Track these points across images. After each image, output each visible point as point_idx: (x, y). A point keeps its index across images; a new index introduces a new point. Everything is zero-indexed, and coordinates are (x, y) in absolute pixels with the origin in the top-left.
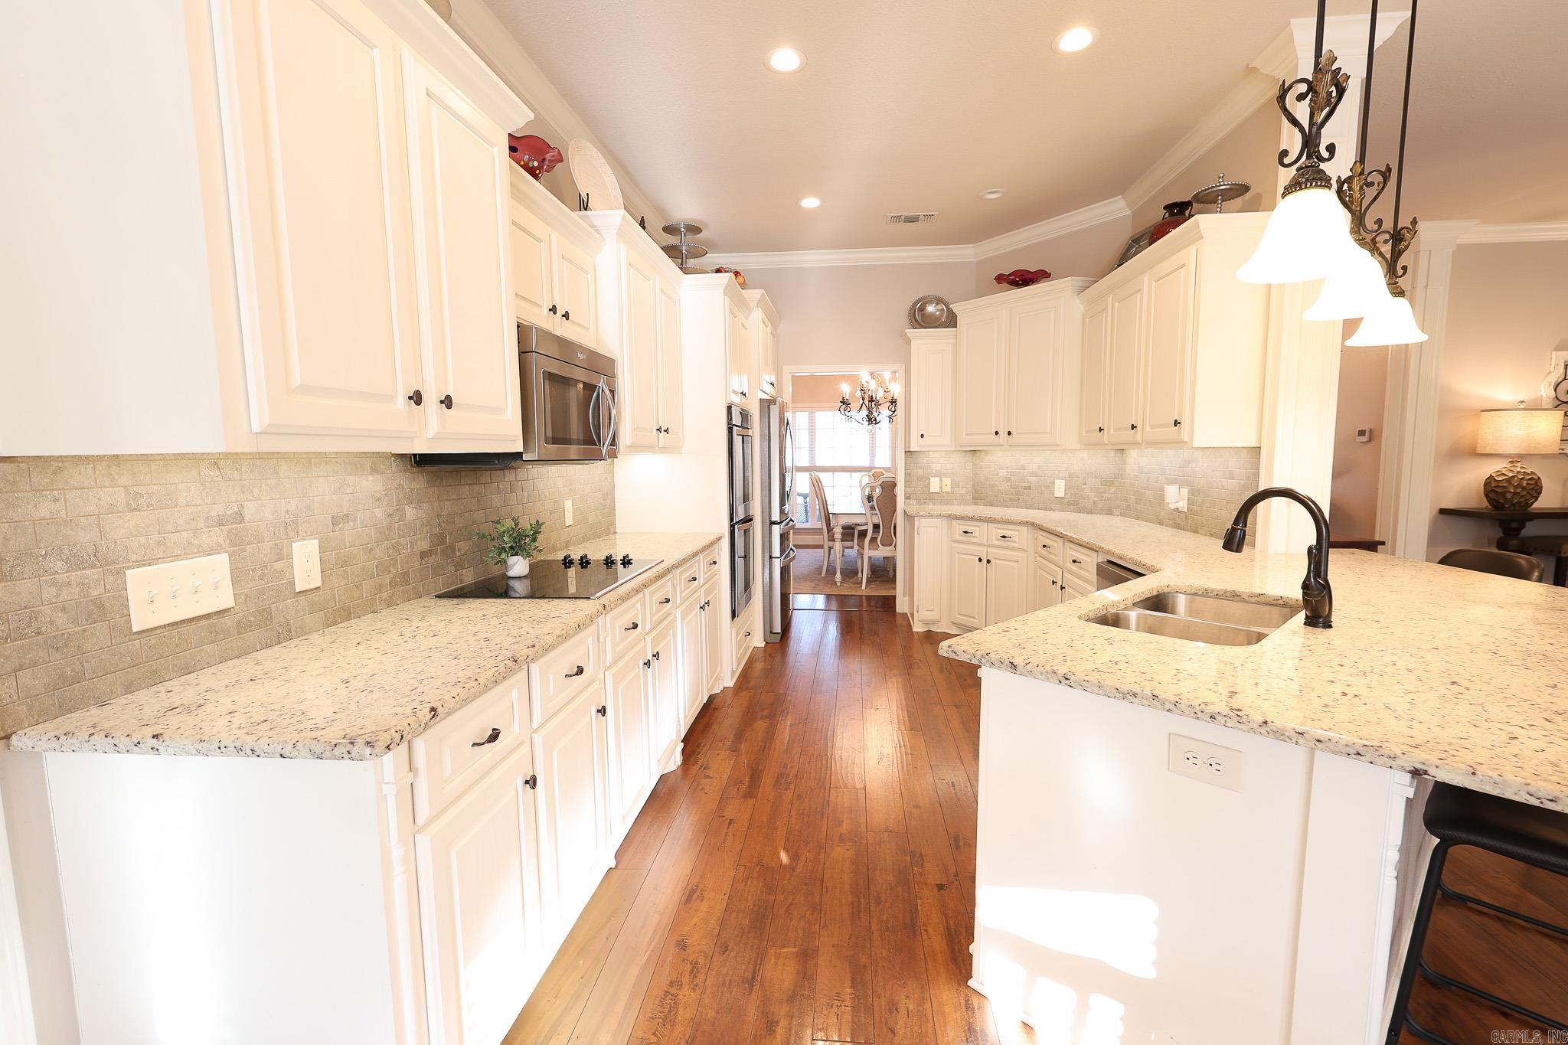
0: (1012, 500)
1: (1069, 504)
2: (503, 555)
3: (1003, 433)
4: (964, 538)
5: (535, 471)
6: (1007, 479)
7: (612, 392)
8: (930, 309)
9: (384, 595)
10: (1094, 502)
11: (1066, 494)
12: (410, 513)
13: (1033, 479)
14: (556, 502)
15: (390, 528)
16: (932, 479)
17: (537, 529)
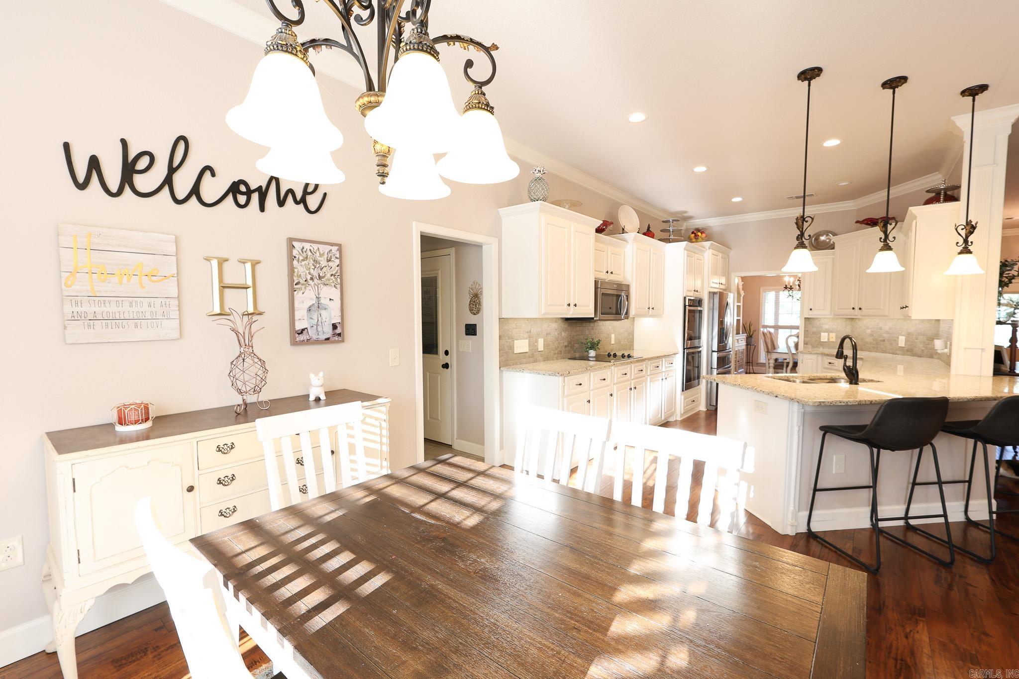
0: (874, 348)
1: (907, 351)
2: (588, 349)
3: (857, 309)
4: (829, 366)
5: (601, 323)
6: (871, 335)
7: (627, 296)
8: (823, 238)
9: (556, 356)
10: (922, 350)
11: (905, 345)
12: (563, 334)
13: (886, 335)
14: (608, 335)
15: (558, 338)
16: (822, 334)
17: (599, 342)
